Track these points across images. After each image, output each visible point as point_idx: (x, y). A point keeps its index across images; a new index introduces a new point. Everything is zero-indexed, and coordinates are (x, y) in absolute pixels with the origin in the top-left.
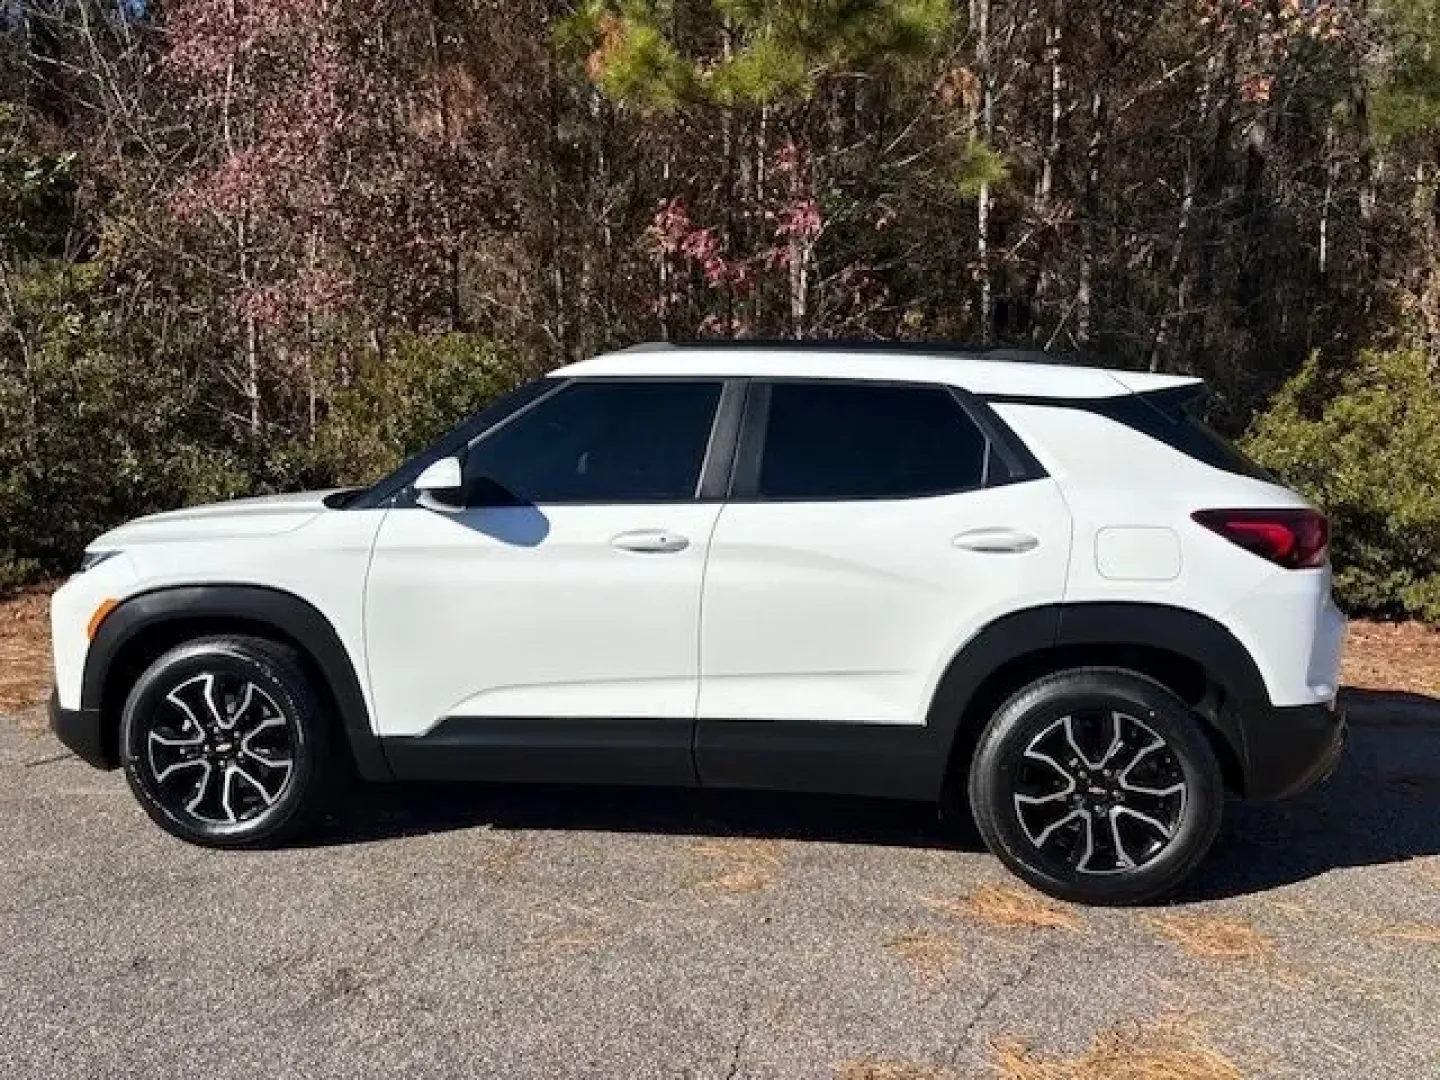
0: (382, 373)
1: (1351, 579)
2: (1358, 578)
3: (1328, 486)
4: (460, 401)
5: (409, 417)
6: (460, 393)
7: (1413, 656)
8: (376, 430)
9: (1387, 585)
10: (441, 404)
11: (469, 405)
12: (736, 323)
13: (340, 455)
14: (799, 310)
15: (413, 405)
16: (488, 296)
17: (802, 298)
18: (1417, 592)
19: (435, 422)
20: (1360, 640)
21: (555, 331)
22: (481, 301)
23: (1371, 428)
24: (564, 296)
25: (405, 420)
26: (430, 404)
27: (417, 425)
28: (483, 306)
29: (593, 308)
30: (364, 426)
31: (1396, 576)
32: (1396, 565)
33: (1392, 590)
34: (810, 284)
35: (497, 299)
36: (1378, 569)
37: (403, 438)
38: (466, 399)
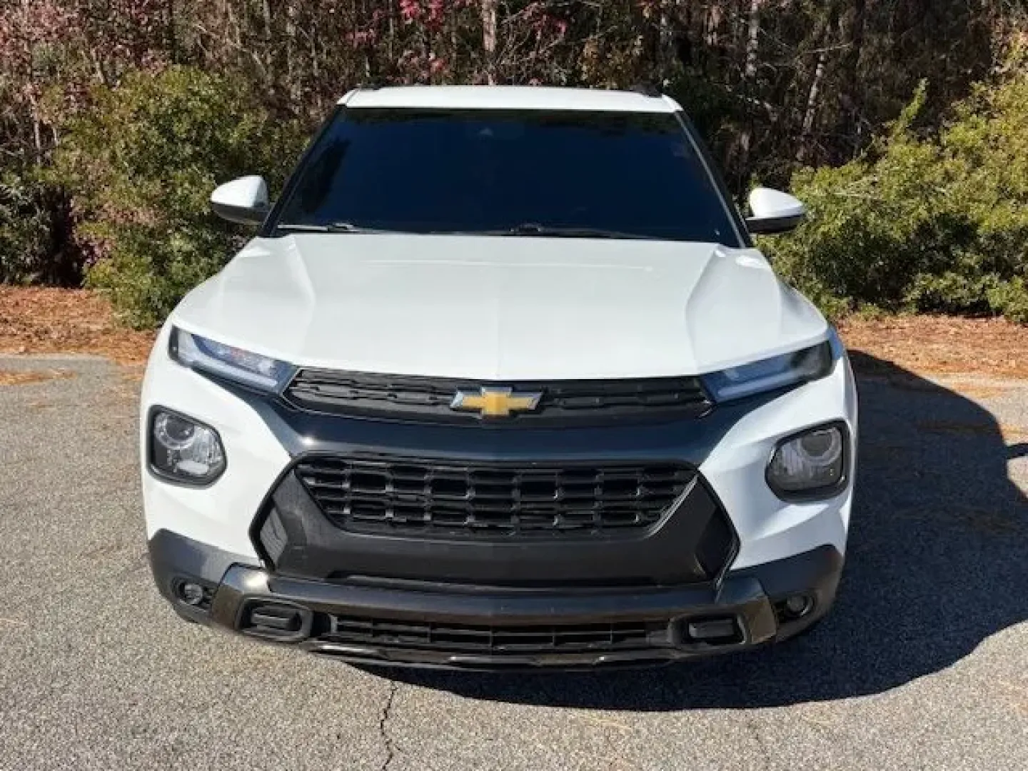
0: (109, 102)
1: (949, 283)
2: (955, 281)
3: (932, 200)
4: (180, 128)
5: (136, 143)
6: (180, 121)
7: (992, 342)
8: (106, 154)
9: (977, 287)
10: (166, 131)
11: (189, 131)
12: (432, 56)
13: (75, 176)
14: (490, 43)
15: (139, 131)
16: (198, 25)
17: (492, 32)
18: (1001, 292)
19: (160, 147)
20: (953, 330)
21: (263, 61)
22: (194, 30)
23: (969, 151)
24: (272, 27)
25: (131, 145)
26: (154, 131)
27: (143, 149)
28: (195, 35)
29: (298, 36)
30: (95, 150)
31: (986, 279)
32: (986, 269)
33: (983, 289)
34: (499, 20)
35: (207, 27)
36: (970, 273)
37: (131, 161)
38: (186, 126)
